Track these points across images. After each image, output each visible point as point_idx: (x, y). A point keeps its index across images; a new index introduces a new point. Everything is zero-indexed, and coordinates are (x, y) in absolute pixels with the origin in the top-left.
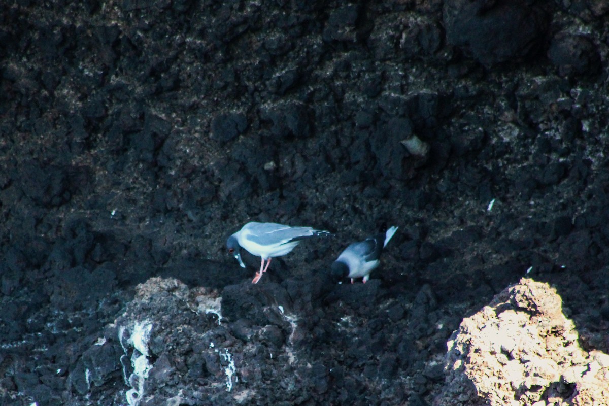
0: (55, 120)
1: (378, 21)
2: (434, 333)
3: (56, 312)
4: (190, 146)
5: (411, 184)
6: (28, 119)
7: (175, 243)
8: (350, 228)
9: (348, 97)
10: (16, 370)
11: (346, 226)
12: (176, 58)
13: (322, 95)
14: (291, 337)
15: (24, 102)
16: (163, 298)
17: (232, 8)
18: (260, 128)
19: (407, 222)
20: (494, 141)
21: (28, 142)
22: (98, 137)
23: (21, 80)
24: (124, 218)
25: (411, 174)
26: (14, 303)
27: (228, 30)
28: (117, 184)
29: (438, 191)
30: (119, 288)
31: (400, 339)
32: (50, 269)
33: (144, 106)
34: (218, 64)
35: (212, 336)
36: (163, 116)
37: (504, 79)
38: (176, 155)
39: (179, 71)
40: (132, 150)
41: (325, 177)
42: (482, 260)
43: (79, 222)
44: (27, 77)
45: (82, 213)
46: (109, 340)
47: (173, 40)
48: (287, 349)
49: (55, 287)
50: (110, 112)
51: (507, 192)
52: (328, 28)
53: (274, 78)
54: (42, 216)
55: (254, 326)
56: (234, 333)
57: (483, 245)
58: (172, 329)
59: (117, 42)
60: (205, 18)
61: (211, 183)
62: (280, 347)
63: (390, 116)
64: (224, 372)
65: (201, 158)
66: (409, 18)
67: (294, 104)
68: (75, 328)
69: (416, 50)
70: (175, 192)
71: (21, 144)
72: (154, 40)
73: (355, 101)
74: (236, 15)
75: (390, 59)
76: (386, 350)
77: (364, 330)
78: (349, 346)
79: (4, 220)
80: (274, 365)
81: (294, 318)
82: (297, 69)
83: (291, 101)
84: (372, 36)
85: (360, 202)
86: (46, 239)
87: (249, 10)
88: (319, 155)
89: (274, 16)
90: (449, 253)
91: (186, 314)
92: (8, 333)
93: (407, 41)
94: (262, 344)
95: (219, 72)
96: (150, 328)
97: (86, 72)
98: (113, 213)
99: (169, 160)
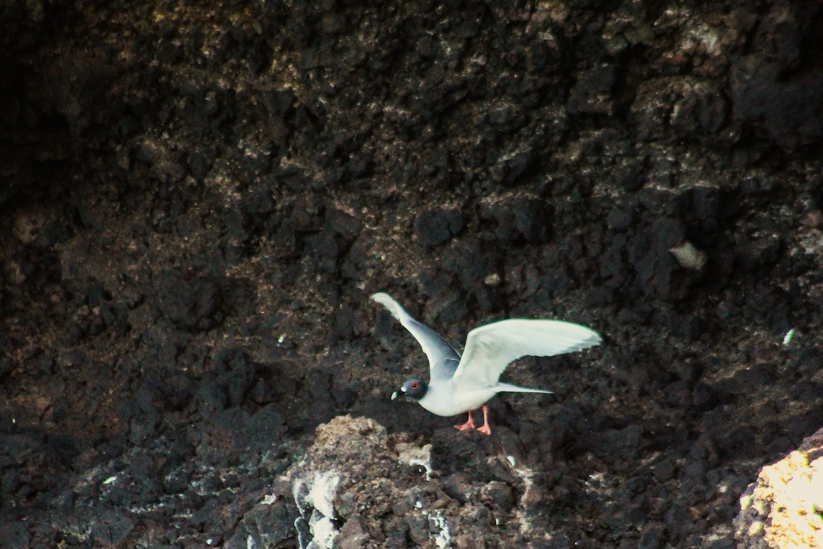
0: (204, 217)
1: (642, 88)
2: (715, 497)
3: (204, 468)
4: (385, 252)
5: (681, 306)
6: (168, 215)
7: (364, 379)
8: (599, 363)
9: (599, 190)
10: (150, 541)
11: (594, 360)
12: (369, 133)
13: (563, 186)
14: (524, 497)
15: (163, 193)
16: (353, 442)
17: (446, 68)
18: (479, 230)
19: (675, 357)
20: (794, 252)
21: (167, 246)
22: (262, 241)
23: (160, 163)
24: (295, 346)
25: (682, 293)
26: (148, 454)
27: (440, 96)
28: (285, 302)
29: (716, 317)
30: (288, 438)
31: (669, 505)
32: (196, 411)
33: (324, 198)
34: (426, 142)
35: (420, 493)
36: (351, 211)
37: (809, 169)
38: (367, 263)
39: (374, 151)
40: (308, 257)
41: (566, 295)
42: (776, 408)
43: (234, 352)
44: (167, 160)
45: (237, 340)
46: (280, 498)
47: (366, 109)
48: (519, 514)
49: (204, 434)
50: (279, 206)
51: (810, 320)
52: (574, 96)
53: (499, 164)
54: (185, 344)
55: (474, 482)
56: (448, 491)
57: (777, 389)
58: (365, 483)
59: (291, 112)
60: (410, 81)
61: (414, 301)
62: (508, 511)
63: (655, 216)
64: (434, 541)
65: (401, 268)
66: (683, 85)
67: (527, 198)
68: (229, 489)
69: (692, 127)
70: (364, 311)
71: (159, 248)
72: (342, 109)
73: (608, 196)
74: (451, 77)
75: (655, 140)
76: (650, 519)
77: (621, 492)
78: (600, 511)
79: (134, 349)
80: (500, 533)
81: (528, 472)
82: (532, 152)
83: (522, 194)
84: (633, 109)
85: (613, 329)
86: (189, 374)
87: (469, 70)
88: (558, 267)
89: (503, 79)
90: (731, 399)
91: (384, 464)
92: (139, 494)
93: (681, 115)
94: (486, 505)
95: (427, 154)
96: (336, 481)
97: (248, 153)
98: (281, 340)
99: (358, 269)
